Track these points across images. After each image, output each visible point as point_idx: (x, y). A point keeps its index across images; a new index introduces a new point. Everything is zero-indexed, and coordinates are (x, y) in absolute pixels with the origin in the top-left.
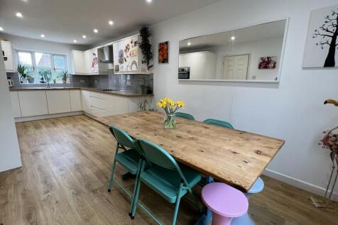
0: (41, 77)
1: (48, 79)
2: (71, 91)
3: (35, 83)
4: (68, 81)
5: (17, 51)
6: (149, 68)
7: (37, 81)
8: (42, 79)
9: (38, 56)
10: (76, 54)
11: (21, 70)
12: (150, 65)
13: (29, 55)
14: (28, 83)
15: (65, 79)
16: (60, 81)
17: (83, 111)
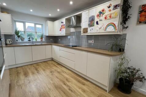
0: (28, 37)
1: (33, 39)
2: (46, 46)
3: (25, 41)
4: (44, 40)
5: (15, 21)
6: (124, 28)
7: (26, 40)
8: (29, 38)
9: (28, 24)
10: (49, 23)
11: (17, 33)
12: (125, 26)
13: (22, 24)
14: (21, 41)
15: (42, 38)
16: (39, 40)
17: (52, 58)
